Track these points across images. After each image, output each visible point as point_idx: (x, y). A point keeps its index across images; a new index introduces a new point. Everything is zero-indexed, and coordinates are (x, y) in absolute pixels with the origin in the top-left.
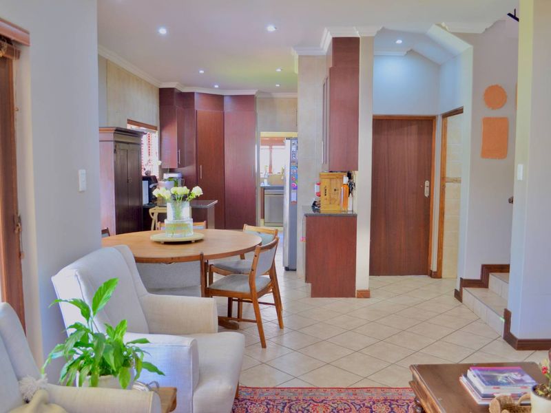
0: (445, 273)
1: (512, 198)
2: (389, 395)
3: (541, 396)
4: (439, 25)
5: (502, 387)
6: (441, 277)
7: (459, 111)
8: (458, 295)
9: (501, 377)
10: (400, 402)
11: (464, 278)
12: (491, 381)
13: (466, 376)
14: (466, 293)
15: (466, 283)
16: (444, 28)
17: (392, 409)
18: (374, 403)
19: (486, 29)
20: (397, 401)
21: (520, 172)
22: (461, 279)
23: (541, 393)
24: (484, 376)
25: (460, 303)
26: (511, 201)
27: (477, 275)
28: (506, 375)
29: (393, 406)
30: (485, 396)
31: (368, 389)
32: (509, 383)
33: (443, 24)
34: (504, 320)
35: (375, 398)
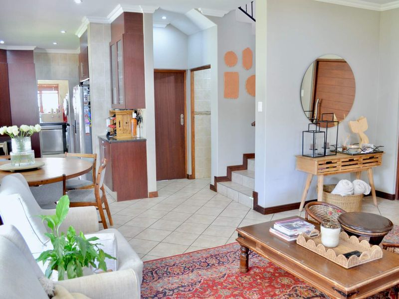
0: (197, 175)
1: (254, 123)
2: (212, 252)
3: (328, 228)
4: (197, 10)
5: (298, 230)
6: (195, 178)
7: (208, 67)
8: (213, 188)
9: (294, 224)
10: (221, 255)
11: (217, 176)
12: (291, 227)
13: (273, 228)
14: (220, 186)
15: (218, 179)
16: (200, 12)
17: (219, 260)
18: (206, 259)
19: (225, 15)
20: (218, 255)
21: (260, 106)
22: (215, 177)
23: (327, 226)
24: (286, 226)
26: (254, 124)
27: (224, 174)
28: (295, 223)
29: (218, 258)
30: (291, 236)
31: (197, 252)
32: (300, 227)
33: (200, 9)
34: (253, 199)
35: (204, 256)
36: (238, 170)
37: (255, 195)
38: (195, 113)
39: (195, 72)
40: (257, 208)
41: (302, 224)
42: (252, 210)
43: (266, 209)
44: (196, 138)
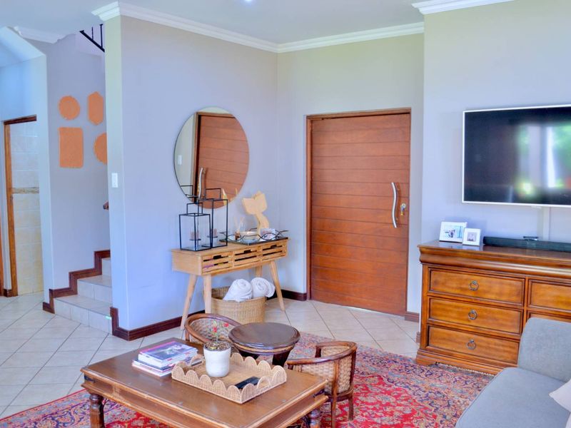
0: (21, 289)
1: (108, 203)
2: (45, 411)
3: (214, 350)
4: (12, 29)
5: (173, 358)
6: (17, 295)
7: (33, 119)
8: (48, 308)
9: (167, 351)
10: (60, 413)
11: (54, 288)
12: (163, 356)
13: (137, 360)
14: (58, 303)
15: (54, 294)
16: (17, 32)
17: (57, 421)
18: (36, 423)
19: (59, 40)
20: (56, 413)
21: (114, 180)
22: (51, 291)
23: (213, 348)
24: (156, 354)
25: (52, 315)
26: (106, 207)
27: (65, 284)
28: (169, 349)
29: (56, 419)
30: (164, 369)
31: (21, 414)
32: (176, 354)
33: (16, 28)
34: (111, 318)
35: (33, 418)
36: (88, 276)
37: (114, 313)
38: (13, 190)
39: (12, 126)
40: (118, 333)
41: (179, 348)
42: (111, 335)
43: (131, 332)
44: (17, 229)
